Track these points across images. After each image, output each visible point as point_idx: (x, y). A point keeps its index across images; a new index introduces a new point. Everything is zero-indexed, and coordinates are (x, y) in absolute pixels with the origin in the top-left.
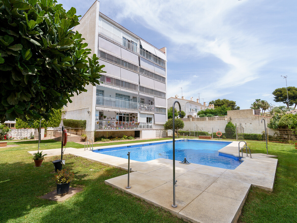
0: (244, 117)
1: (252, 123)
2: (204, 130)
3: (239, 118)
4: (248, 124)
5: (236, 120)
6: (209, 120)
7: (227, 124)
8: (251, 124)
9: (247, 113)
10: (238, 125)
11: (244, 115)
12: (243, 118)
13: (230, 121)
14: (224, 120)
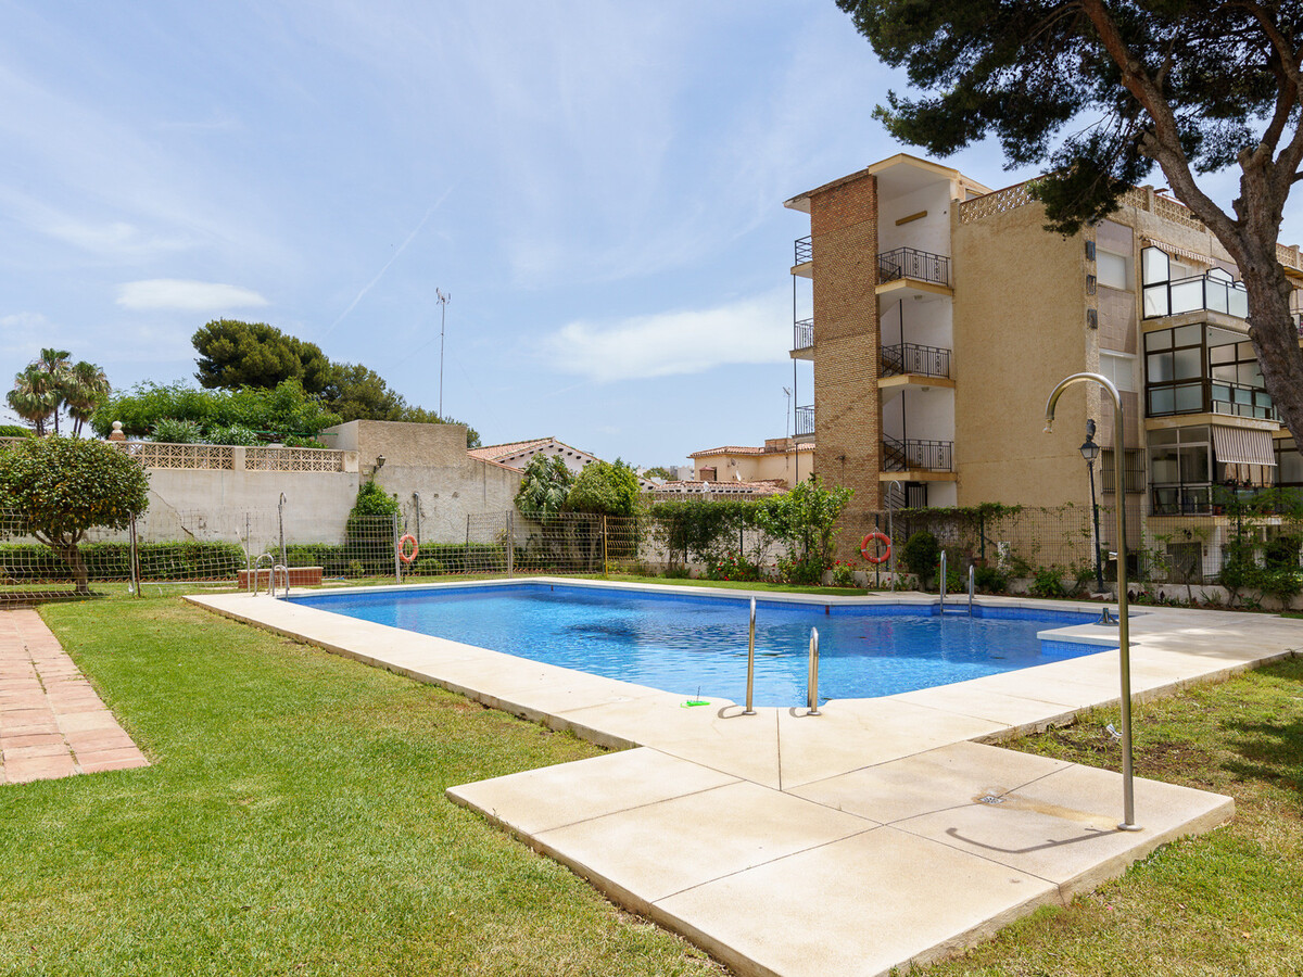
0: (432, 464)
1: (462, 494)
2: (215, 535)
3: (411, 468)
4: (446, 497)
5: (399, 474)
6: (250, 465)
7: (355, 493)
8: (455, 495)
9: (447, 443)
10: (405, 498)
11: (432, 450)
12: (429, 468)
13: (369, 480)
14: (340, 470)
